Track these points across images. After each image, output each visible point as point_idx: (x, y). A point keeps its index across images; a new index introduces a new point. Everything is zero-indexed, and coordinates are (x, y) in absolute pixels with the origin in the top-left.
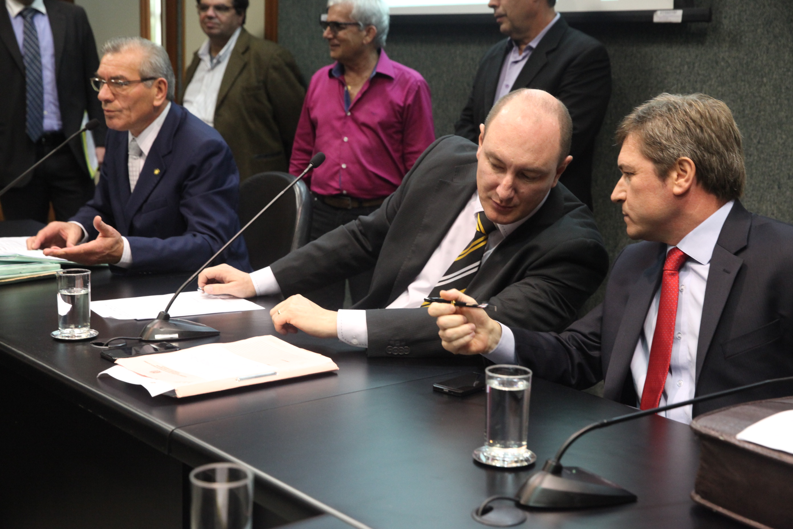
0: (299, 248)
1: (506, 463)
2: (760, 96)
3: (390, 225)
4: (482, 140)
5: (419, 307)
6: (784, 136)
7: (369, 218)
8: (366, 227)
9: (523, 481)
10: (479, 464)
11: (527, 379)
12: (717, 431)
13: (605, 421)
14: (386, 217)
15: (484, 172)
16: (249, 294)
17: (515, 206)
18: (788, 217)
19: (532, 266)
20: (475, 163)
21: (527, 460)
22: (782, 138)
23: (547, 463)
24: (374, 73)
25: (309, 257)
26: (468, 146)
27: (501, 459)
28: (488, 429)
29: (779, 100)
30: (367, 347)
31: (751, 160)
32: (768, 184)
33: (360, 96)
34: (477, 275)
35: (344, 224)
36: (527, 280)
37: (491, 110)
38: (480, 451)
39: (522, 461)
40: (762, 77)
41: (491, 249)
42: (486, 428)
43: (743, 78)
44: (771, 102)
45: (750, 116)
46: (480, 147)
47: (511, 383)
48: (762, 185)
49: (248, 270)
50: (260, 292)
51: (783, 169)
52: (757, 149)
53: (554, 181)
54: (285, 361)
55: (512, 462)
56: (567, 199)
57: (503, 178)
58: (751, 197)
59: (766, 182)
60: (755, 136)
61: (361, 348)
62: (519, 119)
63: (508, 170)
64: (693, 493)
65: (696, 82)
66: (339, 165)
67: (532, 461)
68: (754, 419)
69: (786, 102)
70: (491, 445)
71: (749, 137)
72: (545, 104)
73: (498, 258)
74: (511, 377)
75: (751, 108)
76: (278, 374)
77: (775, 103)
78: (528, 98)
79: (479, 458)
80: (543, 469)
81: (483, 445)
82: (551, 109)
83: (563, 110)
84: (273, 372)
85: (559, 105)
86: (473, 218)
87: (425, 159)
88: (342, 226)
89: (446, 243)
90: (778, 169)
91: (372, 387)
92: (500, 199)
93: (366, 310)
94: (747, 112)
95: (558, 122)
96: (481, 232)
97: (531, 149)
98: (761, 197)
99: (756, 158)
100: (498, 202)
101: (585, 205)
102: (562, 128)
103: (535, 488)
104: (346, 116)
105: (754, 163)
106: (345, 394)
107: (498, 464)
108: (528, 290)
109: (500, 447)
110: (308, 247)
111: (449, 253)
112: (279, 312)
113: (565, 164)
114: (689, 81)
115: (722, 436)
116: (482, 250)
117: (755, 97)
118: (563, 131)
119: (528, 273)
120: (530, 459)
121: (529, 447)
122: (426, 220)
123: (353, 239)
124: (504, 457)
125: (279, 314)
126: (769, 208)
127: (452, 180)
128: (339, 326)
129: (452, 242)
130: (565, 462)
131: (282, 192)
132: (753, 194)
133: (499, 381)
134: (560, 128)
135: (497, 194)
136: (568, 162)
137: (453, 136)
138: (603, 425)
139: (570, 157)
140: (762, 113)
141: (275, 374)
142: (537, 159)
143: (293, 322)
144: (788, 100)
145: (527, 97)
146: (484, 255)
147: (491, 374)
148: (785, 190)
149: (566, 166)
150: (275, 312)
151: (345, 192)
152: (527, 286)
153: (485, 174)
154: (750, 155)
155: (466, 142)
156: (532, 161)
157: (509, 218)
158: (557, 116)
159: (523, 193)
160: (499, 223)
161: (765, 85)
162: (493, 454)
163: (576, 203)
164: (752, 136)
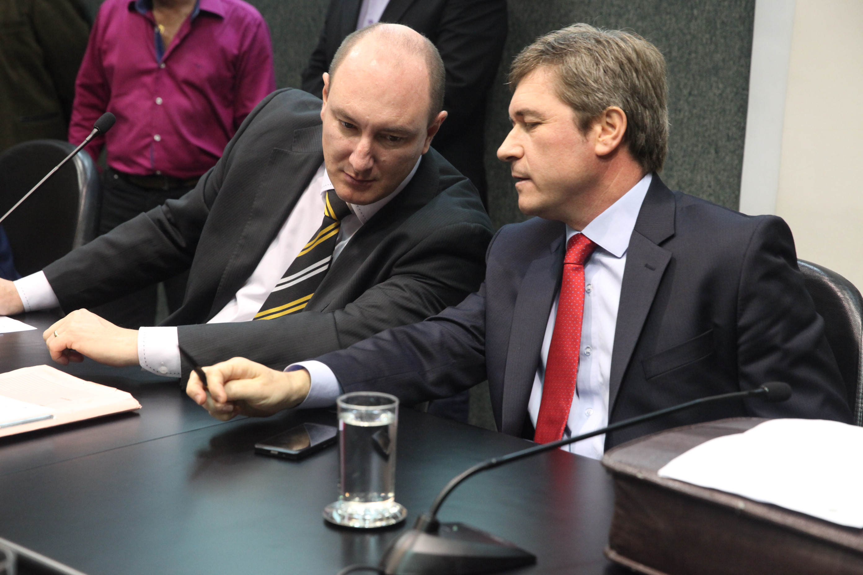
0: (84, 244)
1: (367, 522)
2: (690, 33)
3: (210, 210)
4: (327, 94)
5: (251, 320)
6: (721, 86)
7: (181, 202)
8: (176, 213)
9: (389, 544)
10: (331, 525)
11: (392, 410)
12: (635, 467)
13: (494, 460)
14: (203, 201)
15: (331, 136)
16: (13, 309)
17: (375, 180)
18: (728, 190)
19: (399, 262)
20: (321, 125)
21: (395, 517)
22: (718, 88)
23: (419, 519)
24: (197, 12)
25: (99, 257)
26: (311, 103)
27: (360, 517)
28: (342, 479)
29: (714, 38)
30: (180, 376)
31: (681, 116)
32: (702, 147)
33: (177, 41)
34: (328, 274)
35: (146, 211)
36: (394, 280)
37: (337, 53)
38: (333, 508)
39: (388, 518)
40: (692, 8)
41: (345, 240)
42: (339, 476)
43: (668, 10)
44: (704, 41)
45: (678, 59)
46: (325, 104)
47: (371, 417)
48: (695, 149)
49: (13, 278)
50: (29, 306)
51: (721, 128)
52: (688, 103)
53: (425, 146)
54: (66, 399)
55: (376, 520)
56: (444, 171)
57: (356, 143)
58: (681, 166)
59: (700, 146)
60: (685, 85)
61: (174, 378)
62: (374, 63)
63: (363, 130)
64: (607, 548)
65: (610, 15)
66: (151, 136)
67: (401, 518)
68: (680, 449)
69: (722, 41)
70: (347, 500)
71: (678, 86)
72: (408, 42)
73: (355, 252)
74: (371, 408)
75: (679, 49)
76: (55, 418)
77: (709, 42)
78: (384, 35)
79: (332, 518)
80: (415, 527)
81: (336, 499)
82: (415, 48)
83: (431, 50)
84: (48, 415)
85: (425, 43)
86: (320, 198)
87: (253, 121)
88: (143, 213)
89: (285, 233)
90: (714, 128)
91: (187, 430)
92: (354, 171)
93: (178, 326)
94: (674, 54)
95: (425, 66)
96: (330, 217)
97: (392, 102)
98: (695, 165)
99: (687, 114)
100: (353, 175)
101: (468, 179)
102: (431, 74)
103: (405, 553)
104: (159, 69)
105: (685, 120)
106: (151, 440)
107: (356, 524)
108: (395, 294)
109: (359, 501)
110: (97, 243)
111: (290, 246)
112: (56, 334)
113: (438, 122)
114: (601, 14)
115: (640, 472)
116: (333, 242)
117: (684, 34)
118: (432, 77)
119: (395, 270)
120: (399, 515)
121: (397, 500)
122: (257, 204)
123: (160, 232)
124: (365, 515)
125: (56, 336)
126: (705, 179)
127: (291, 149)
128: (140, 350)
129: (294, 231)
130: (443, 517)
131: (56, 168)
132: (684, 162)
133: (355, 414)
134: (429, 74)
135: (350, 165)
136: (443, 119)
137: (291, 89)
138: (491, 466)
139: (444, 113)
140: (693, 55)
141: (51, 417)
142: (400, 115)
143: (75, 347)
144: (725, 38)
145: (383, 33)
146: (336, 248)
147: (344, 405)
148: (723, 154)
149: (440, 125)
150: (50, 335)
151: (158, 173)
152: (394, 288)
153: (333, 138)
154: (680, 111)
155: (308, 97)
156: (395, 118)
157: (368, 195)
158: (424, 57)
159: (384, 161)
160: (353, 203)
161: (696, 19)
162: (350, 511)
163: (456, 176)
164: (681, 86)
